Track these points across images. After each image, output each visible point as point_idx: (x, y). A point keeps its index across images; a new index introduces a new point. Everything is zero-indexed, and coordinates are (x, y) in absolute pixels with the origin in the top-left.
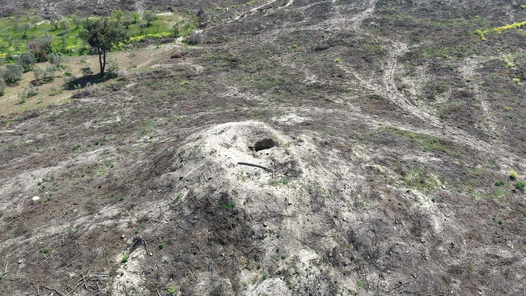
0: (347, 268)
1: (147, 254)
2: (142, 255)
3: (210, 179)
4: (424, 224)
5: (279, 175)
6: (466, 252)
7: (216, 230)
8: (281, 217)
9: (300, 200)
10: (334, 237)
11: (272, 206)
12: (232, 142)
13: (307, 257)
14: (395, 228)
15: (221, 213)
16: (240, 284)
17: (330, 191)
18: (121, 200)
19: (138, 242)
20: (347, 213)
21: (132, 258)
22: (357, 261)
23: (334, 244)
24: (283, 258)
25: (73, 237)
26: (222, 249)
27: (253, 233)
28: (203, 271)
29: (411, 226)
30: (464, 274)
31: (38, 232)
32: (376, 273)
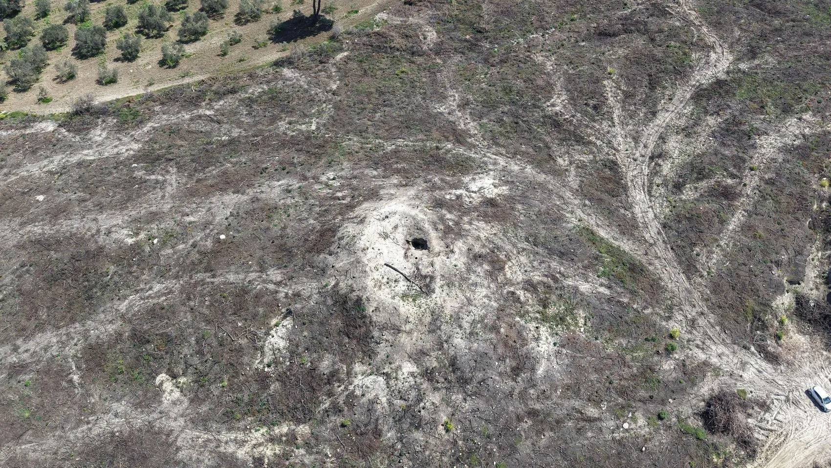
0: (439, 385)
1: (294, 326)
2: (290, 326)
3: (354, 277)
4: (528, 365)
5: (415, 288)
6: (555, 400)
7: (347, 325)
8: (399, 331)
9: (420, 320)
10: (437, 358)
11: (395, 320)
12: (392, 231)
13: (408, 369)
14: (497, 363)
15: (353, 313)
16: (353, 372)
17: (451, 316)
18: (285, 266)
19: (289, 313)
20: (459, 340)
21: (283, 326)
22: (450, 382)
23: (435, 364)
24: (390, 363)
25: (244, 291)
26: (347, 341)
27: (373, 337)
28: (329, 353)
29: (514, 364)
30: (540, 418)
31: (221, 274)
32: (462, 395)
